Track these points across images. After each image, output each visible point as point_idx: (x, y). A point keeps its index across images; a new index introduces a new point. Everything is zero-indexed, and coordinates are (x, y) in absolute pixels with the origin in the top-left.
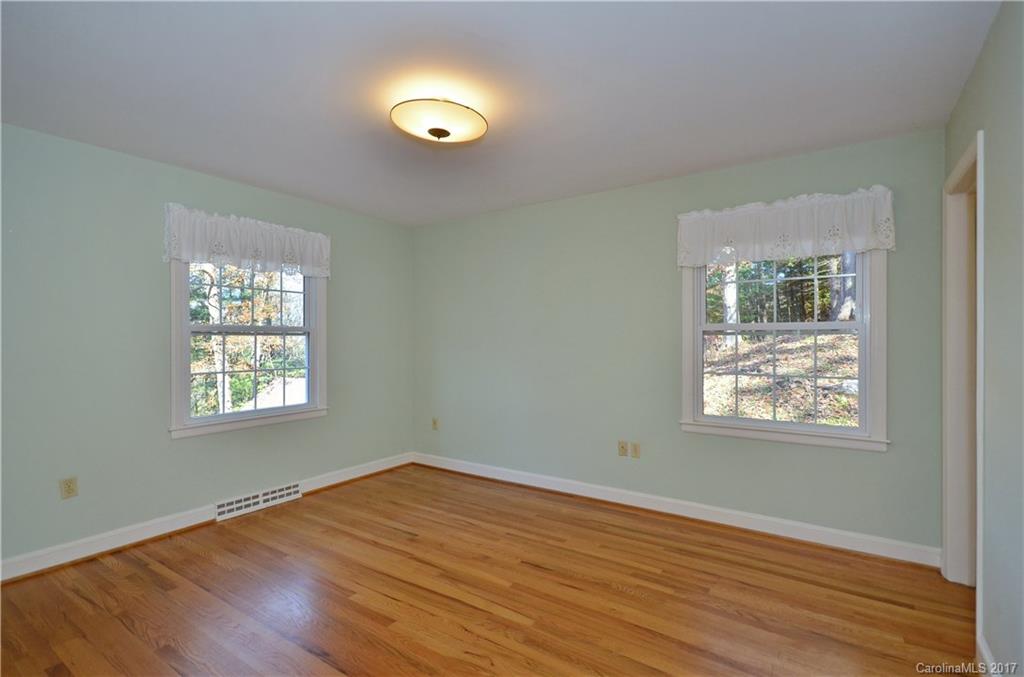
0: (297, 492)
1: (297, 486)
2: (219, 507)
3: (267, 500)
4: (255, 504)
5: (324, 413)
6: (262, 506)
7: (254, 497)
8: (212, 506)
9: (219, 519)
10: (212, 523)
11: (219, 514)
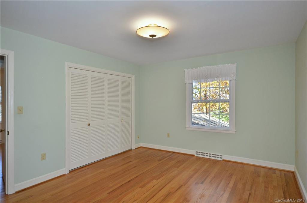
0: (221, 158)
1: (222, 156)
2: (197, 152)
3: (211, 156)
4: (206, 156)
5: (234, 133)
6: (208, 157)
7: (207, 154)
8: (194, 151)
9: (196, 155)
10: (194, 156)
11: (197, 154)
